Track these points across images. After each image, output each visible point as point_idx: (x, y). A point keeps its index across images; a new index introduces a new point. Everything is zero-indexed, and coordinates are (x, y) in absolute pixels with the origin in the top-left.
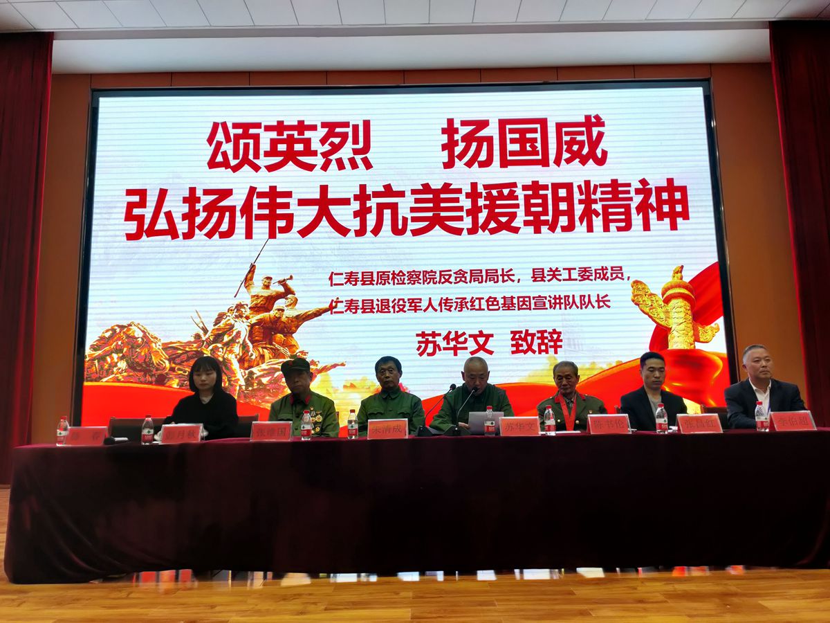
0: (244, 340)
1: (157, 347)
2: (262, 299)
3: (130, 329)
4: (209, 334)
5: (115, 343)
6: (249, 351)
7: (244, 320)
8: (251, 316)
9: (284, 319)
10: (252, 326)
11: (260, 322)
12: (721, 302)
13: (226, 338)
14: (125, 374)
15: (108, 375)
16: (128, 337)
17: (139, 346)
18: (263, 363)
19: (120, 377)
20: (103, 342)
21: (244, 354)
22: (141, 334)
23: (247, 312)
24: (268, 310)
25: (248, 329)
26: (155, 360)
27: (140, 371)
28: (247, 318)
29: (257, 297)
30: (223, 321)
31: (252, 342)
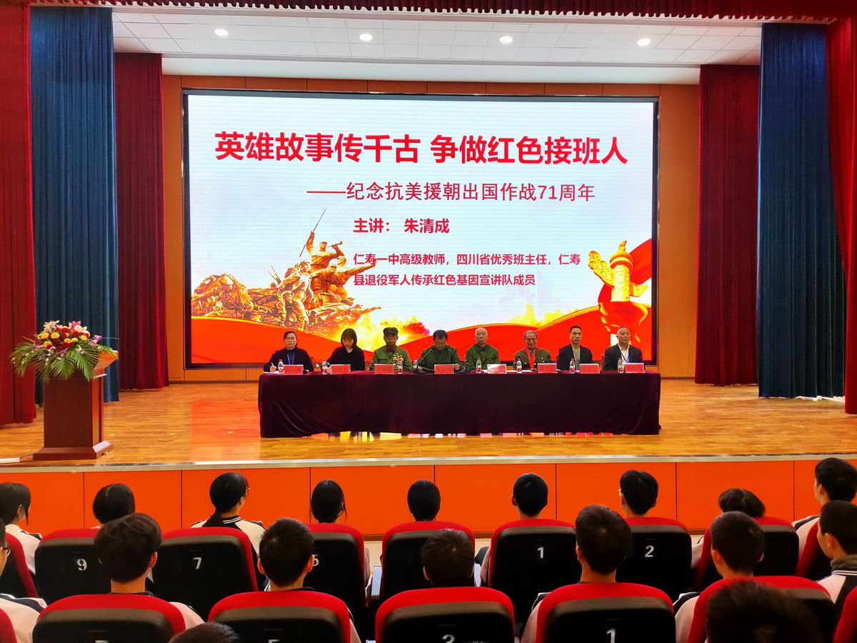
0: (307, 289)
1: (244, 292)
2: (319, 258)
3: (223, 279)
4: (281, 284)
5: (212, 289)
6: (311, 297)
7: (307, 274)
8: (312, 271)
9: (336, 274)
10: (313, 278)
11: (318, 276)
12: (650, 269)
13: (294, 287)
14: (222, 311)
15: (209, 311)
16: (222, 284)
17: (230, 291)
18: (322, 305)
19: (218, 314)
20: (204, 287)
21: (307, 299)
22: (232, 283)
23: (309, 268)
24: (325, 267)
25: (311, 280)
26: (243, 302)
27: (232, 309)
28: (309, 272)
29: (316, 257)
30: (292, 275)
31: (314, 291)
